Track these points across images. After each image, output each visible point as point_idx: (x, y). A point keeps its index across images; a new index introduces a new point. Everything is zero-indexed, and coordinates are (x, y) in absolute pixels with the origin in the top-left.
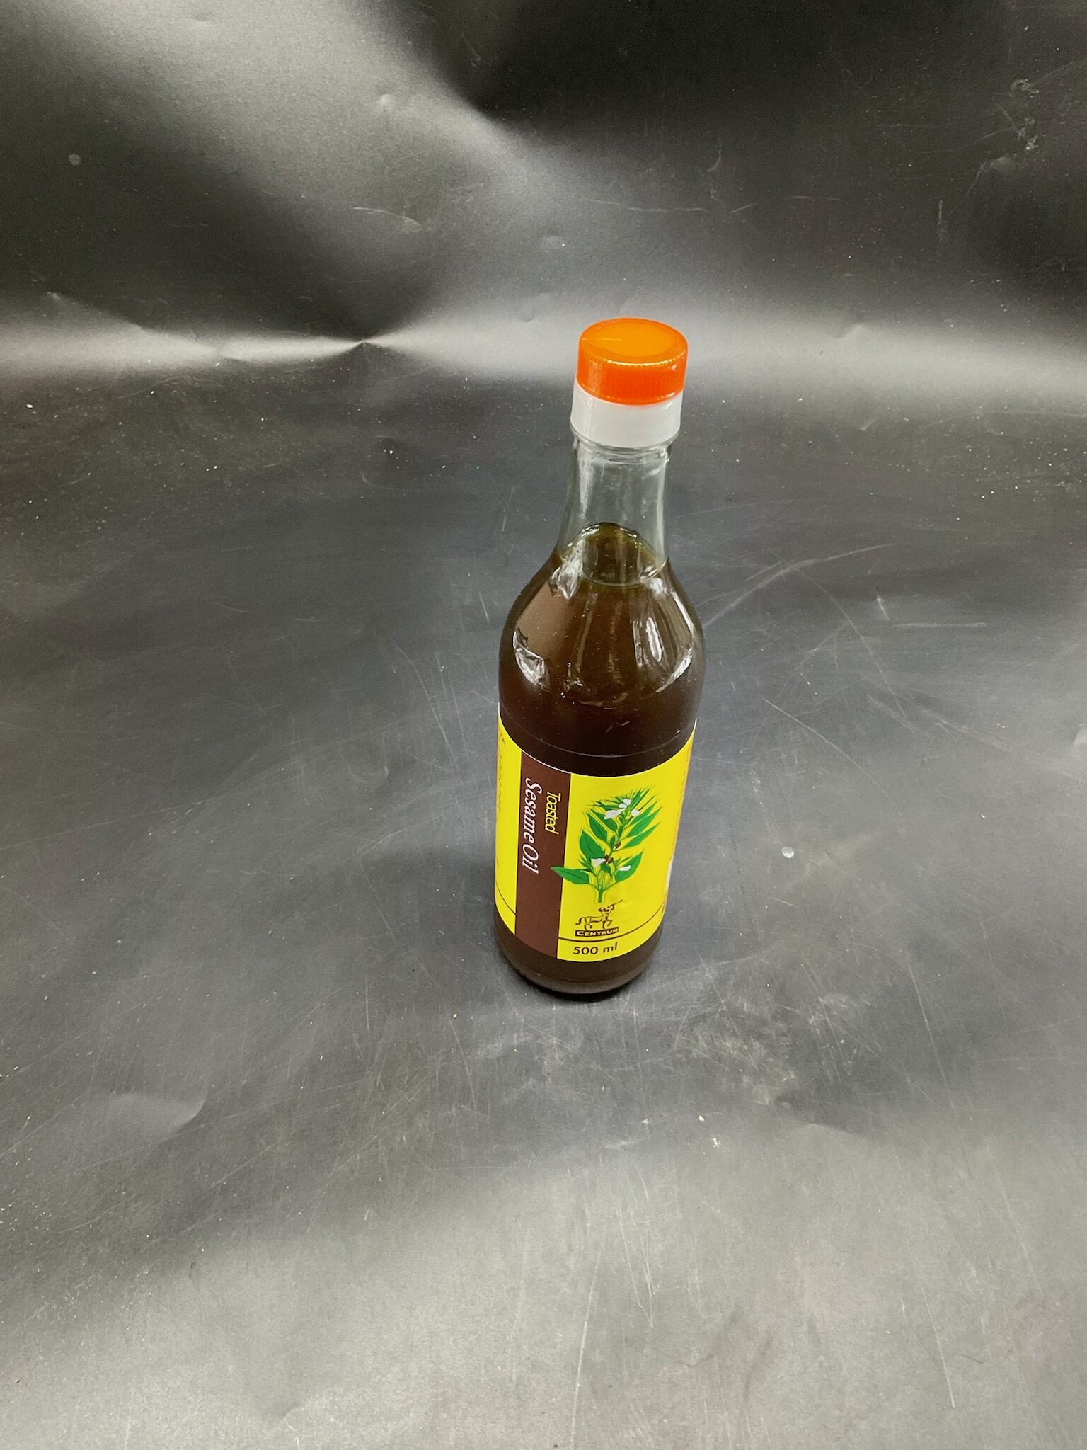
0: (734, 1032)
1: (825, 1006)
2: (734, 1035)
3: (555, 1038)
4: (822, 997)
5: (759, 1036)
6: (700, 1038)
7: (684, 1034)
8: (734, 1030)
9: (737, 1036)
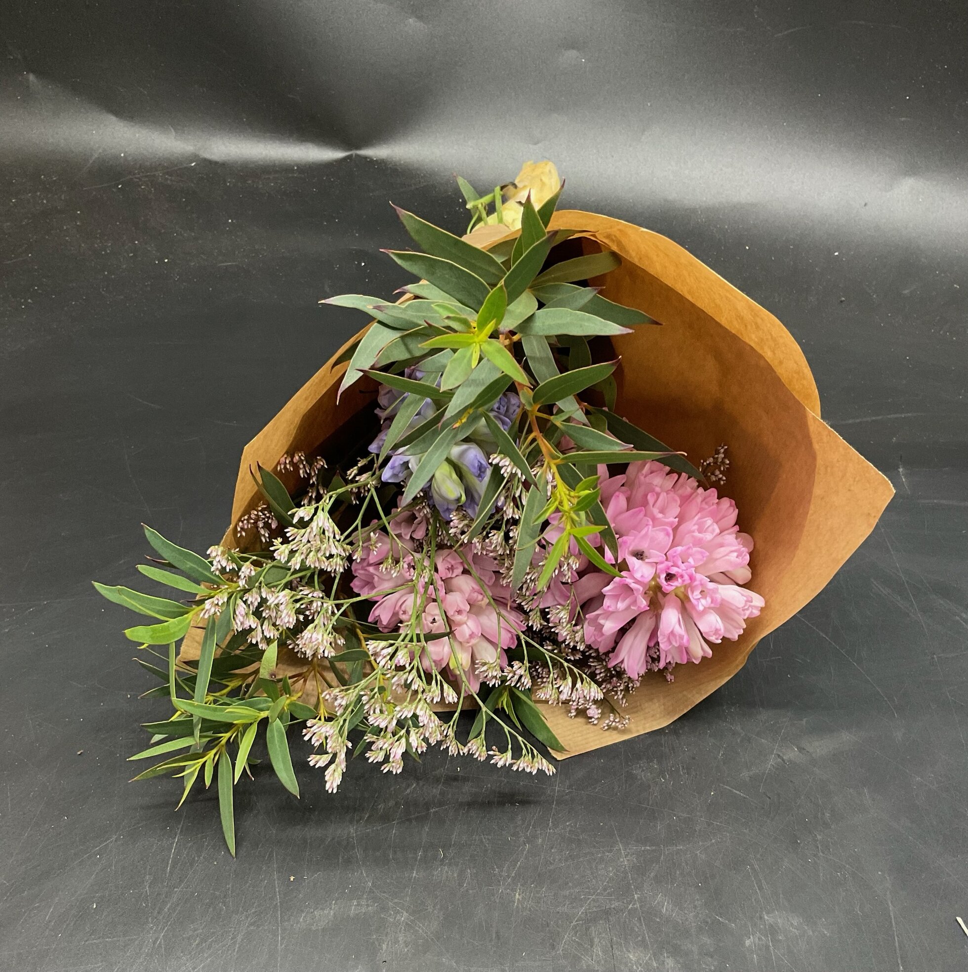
0: (644, 940)
1: (771, 926)
2: (643, 944)
3: (405, 913)
4: (768, 913)
5: (676, 952)
6: (596, 940)
7: (576, 933)
8: (644, 938)
9: (646, 947)
